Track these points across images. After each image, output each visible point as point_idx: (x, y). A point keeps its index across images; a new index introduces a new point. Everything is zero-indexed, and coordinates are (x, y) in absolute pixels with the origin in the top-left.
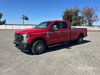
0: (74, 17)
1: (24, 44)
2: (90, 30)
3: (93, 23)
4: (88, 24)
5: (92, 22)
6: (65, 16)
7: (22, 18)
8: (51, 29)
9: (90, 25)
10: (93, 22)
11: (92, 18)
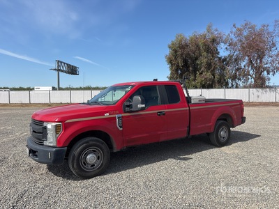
0: (203, 60)
1: (49, 149)
2: (260, 100)
3: (270, 76)
4: (253, 80)
5: (265, 73)
6: (176, 59)
7: (55, 70)
8: (128, 106)
9: (260, 84)
10: (271, 73)
11: (266, 59)
